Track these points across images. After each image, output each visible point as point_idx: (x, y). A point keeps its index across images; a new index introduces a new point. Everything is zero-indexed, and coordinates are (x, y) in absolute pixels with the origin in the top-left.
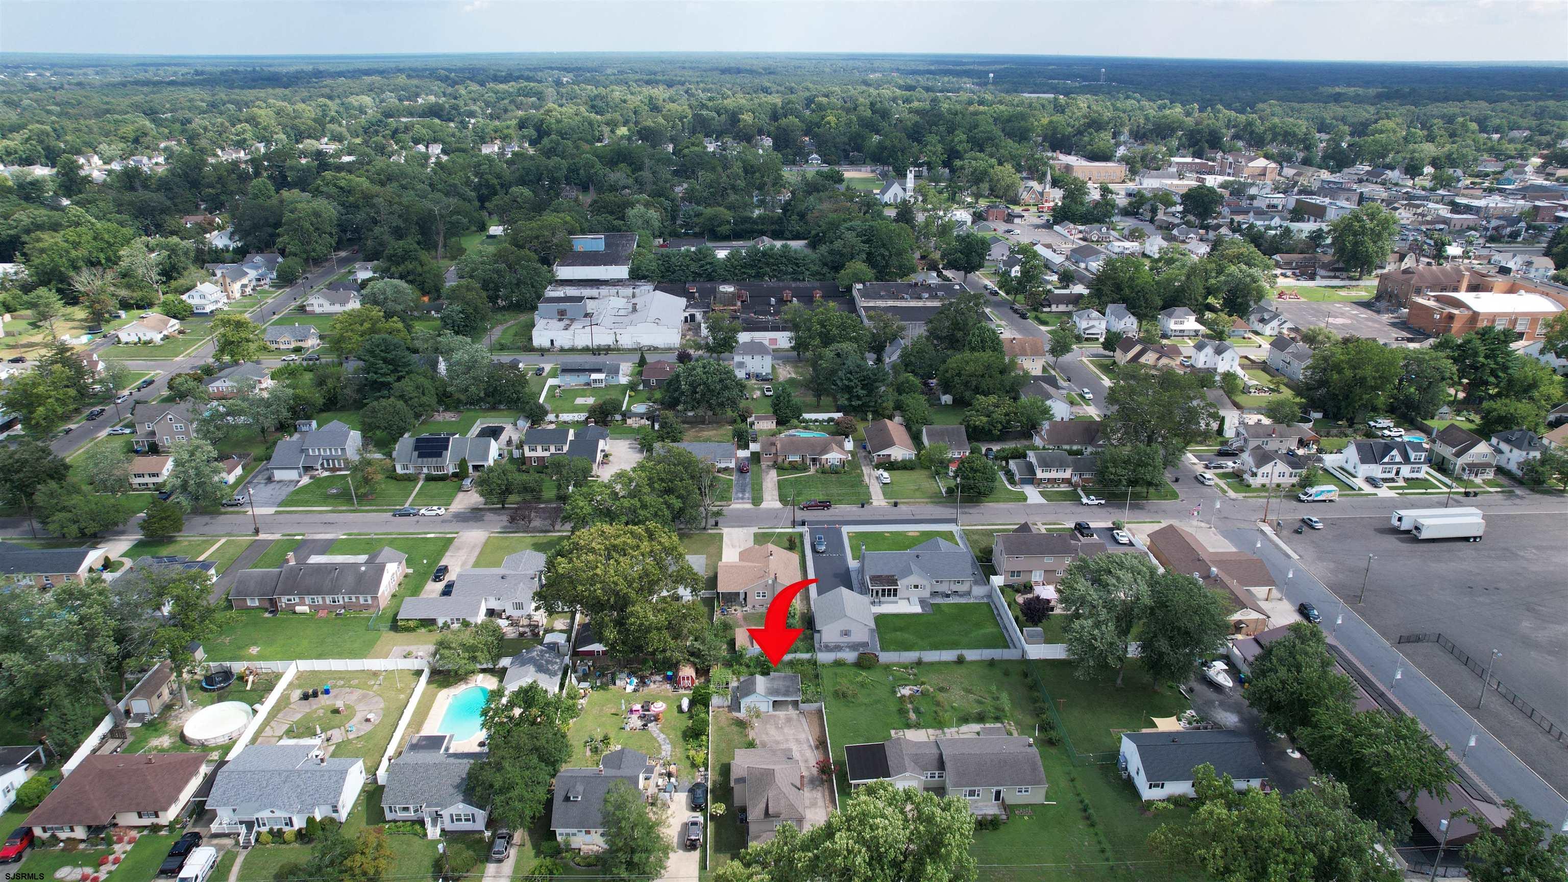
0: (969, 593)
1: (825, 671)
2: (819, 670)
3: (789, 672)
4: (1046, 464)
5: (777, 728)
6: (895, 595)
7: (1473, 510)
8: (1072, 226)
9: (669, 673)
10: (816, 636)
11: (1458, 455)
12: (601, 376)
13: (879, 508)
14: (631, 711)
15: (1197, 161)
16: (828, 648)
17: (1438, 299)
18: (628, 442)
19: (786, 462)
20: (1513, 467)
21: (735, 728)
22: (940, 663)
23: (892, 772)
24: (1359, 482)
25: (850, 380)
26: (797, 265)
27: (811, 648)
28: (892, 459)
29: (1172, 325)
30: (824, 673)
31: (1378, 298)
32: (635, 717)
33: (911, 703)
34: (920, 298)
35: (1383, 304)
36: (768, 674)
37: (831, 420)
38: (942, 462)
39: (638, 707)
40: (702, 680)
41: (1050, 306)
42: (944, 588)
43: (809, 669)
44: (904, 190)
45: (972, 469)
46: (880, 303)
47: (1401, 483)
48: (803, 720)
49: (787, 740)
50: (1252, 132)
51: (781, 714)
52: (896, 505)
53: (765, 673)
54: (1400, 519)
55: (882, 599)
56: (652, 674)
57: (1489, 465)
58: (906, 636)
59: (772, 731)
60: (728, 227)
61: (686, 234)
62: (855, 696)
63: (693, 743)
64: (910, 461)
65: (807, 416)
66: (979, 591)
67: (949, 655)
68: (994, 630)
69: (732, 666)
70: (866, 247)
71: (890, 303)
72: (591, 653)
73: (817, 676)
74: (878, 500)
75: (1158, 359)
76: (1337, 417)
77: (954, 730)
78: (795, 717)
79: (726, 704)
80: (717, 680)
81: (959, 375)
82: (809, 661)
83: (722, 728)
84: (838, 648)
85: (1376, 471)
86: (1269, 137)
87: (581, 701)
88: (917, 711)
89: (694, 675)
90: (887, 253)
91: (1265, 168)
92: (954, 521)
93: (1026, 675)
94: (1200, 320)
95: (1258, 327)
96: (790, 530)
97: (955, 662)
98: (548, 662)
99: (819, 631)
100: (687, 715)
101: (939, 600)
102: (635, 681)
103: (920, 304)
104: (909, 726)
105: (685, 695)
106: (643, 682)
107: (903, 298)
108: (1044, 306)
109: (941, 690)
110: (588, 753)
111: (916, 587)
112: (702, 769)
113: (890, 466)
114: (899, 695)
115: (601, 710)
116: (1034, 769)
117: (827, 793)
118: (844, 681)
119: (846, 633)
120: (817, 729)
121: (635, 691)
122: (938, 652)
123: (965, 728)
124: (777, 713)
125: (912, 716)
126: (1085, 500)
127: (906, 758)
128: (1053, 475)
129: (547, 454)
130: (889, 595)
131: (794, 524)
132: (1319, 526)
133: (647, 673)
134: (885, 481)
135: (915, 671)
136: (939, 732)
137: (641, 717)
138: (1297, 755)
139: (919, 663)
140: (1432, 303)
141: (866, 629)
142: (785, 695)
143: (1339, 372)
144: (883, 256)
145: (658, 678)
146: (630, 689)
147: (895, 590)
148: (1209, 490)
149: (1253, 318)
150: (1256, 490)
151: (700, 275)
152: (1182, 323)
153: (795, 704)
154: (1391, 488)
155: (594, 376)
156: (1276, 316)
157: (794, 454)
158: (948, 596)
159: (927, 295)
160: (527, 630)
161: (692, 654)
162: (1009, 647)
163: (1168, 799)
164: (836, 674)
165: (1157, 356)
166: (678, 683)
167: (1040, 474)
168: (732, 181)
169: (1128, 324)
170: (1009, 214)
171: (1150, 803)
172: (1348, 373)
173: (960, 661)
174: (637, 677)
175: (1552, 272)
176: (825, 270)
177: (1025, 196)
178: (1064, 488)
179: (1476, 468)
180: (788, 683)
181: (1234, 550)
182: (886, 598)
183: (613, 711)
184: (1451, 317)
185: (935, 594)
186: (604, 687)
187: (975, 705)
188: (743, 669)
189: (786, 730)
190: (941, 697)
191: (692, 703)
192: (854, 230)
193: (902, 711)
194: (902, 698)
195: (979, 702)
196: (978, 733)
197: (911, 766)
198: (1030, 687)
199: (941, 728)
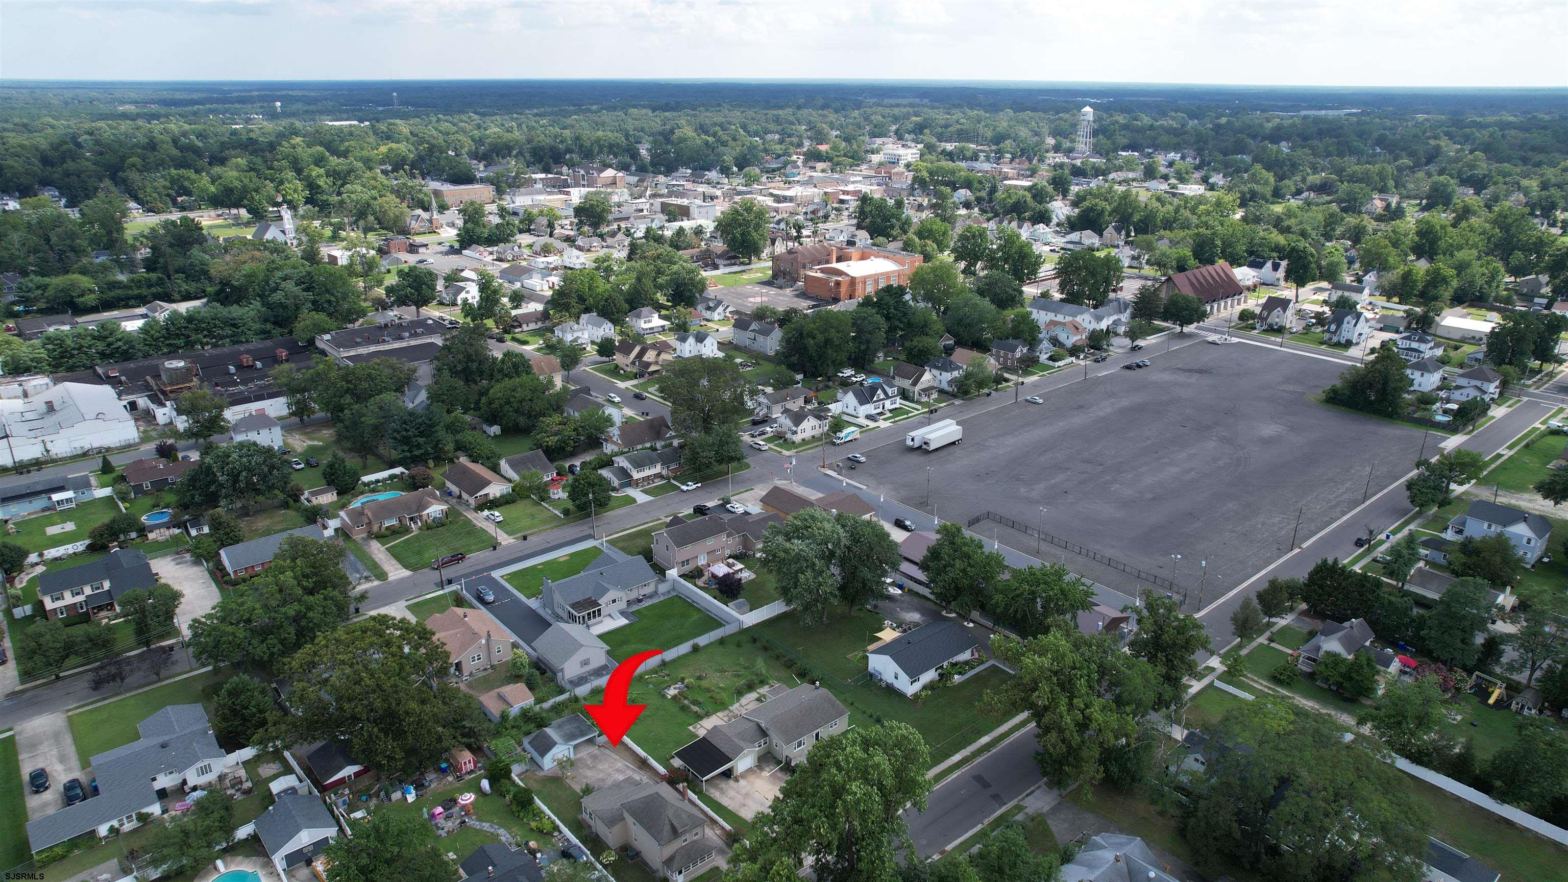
0: (655, 593)
1: (591, 703)
2: (585, 704)
4: (639, 464)
5: (589, 768)
6: (599, 615)
7: (949, 421)
8: (481, 248)
9: (441, 766)
11: (915, 384)
12: (69, 494)
13: (509, 547)
14: (434, 816)
15: (550, 176)
16: (577, 683)
17: (822, 271)
18: (169, 559)
19: (383, 530)
20: (945, 386)
21: (554, 785)
22: (679, 658)
23: (730, 756)
24: (862, 421)
25: (407, 431)
26: (234, 325)
27: (562, 689)
28: (491, 497)
29: (643, 325)
31: (775, 276)
32: (442, 820)
33: (686, 698)
34: (401, 338)
35: (780, 281)
36: (549, 724)
37: (392, 477)
38: (538, 488)
39: (438, 809)
41: (520, 326)
42: (634, 595)
44: (283, 232)
45: (589, 484)
46: (363, 351)
47: (889, 415)
48: (608, 752)
49: (607, 774)
50: (581, 146)
51: (587, 754)
52: (525, 538)
54: (913, 440)
55: (589, 623)
56: (423, 774)
57: (933, 388)
59: (589, 773)
60: (93, 296)
61: (27, 312)
63: (526, 816)
64: (509, 494)
65: (366, 479)
66: (663, 588)
67: (684, 648)
68: (700, 615)
70: (310, 296)
71: (373, 349)
72: (342, 781)
74: (505, 539)
75: (658, 355)
76: (814, 376)
77: (737, 705)
78: (599, 752)
79: (525, 769)
81: (508, 402)
82: (569, 700)
84: (586, 679)
85: (870, 409)
86: (596, 150)
88: (696, 703)
90: (333, 299)
91: (615, 177)
92: (591, 537)
93: (754, 640)
94: (661, 317)
95: (707, 314)
96: (441, 592)
97: (693, 652)
99: (557, 671)
101: (635, 608)
102: (411, 787)
103: (404, 344)
104: (699, 717)
106: (419, 786)
107: (384, 341)
108: (515, 327)
109: (699, 678)
111: (614, 601)
112: (556, 834)
113: (492, 504)
114: (670, 697)
116: (833, 704)
119: (586, 663)
120: (628, 753)
121: (418, 796)
122: (673, 650)
123: (744, 700)
124: (579, 755)
125: (695, 708)
126: (684, 488)
127: (734, 739)
128: (648, 472)
129: (80, 598)
130: (594, 617)
131: (441, 585)
132: (863, 459)
133: (418, 776)
134: (498, 519)
135: (667, 672)
136: (726, 712)
137: (450, 817)
138: (971, 625)
139: (664, 664)
140: (819, 275)
141: (601, 651)
142: (576, 737)
143: (814, 338)
144: (329, 302)
145: (432, 775)
146: (411, 797)
147: (599, 610)
148: (765, 454)
149: (700, 307)
150: (800, 445)
151: (111, 356)
152: (650, 321)
153: (591, 741)
154: (885, 420)
155: (56, 497)
156: (719, 303)
157: (390, 517)
158: (640, 601)
159: (407, 334)
160: (231, 790)
162: (723, 625)
163: (925, 688)
165: (655, 353)
166: (457, 771)
167: (636, 475)
168: (68, 242)
169: (607, 330)
170: (411, 245)
171: (915, 695)
172: (820, 338)
173: (696, 649)
174: (410, 784)
175: (870, 241)
176: (269, 326)
177: (414, 225)
178: (659, 482)
179: (927, 391)
181: (821, 495)
182: (593, 621)
184: (838, 284)
185: (629, 603)
187: (737, 679)
189: (600, 767)
190: (705, 683)
191: (493, 781)
192: (291, 278)
193: (684, 708)
194: (674, 697)
195: (738, 676)
196: (758, 700)
197: (742, 743)
198: (765, 649)
199: (726, 708)
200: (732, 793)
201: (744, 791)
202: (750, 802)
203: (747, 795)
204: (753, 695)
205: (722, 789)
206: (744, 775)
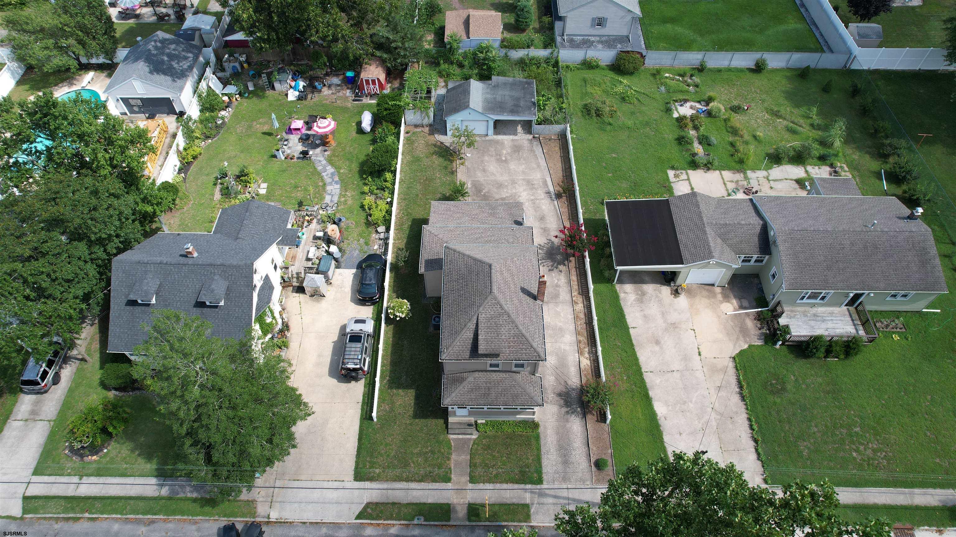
1: (569, 75)
2: (563, 73)
3: (519, 76)
5: (499, 160)
9: (350, 74)
10: (558, 25)
14: (290, 131)
16: (573, 44)
21: (437, 161)
22: (730, 70)
23: (685, 253)
27: (549, 43)
30: (568, 78)
32: (294, 138)
33: (696, 128)
36: (488, 78)
39: (298, 124)
40: (396, 84)
43: (549, 73)
48: (538, 150)
49: (514, 182)
51: (506, 139)
53: (485, 77)
56: (327, 74)
58: (679, 29)
59: (493, 167)
62: (612, 114)
63: (372, 183)
67: (743, 60)
68: (799, 26)
69: (438, 64)
73: (559, 83)
77: (761, 174)
78: (526, 144)
79: (426, 121)
80: (415, 85)
82: (547, 61)
83: (417, 160)
84: (586, 43)
87: (223, 113)
88: (704, 141)
89: (382, 77)
97: (751, 70)
98: (171, 57)
99: (560, 19)
100: (369, 137)
102: (301, 84)
104: (694, 165)
105: (368, 107)
106: (311, 87)
109: (736, 109)
110: (217, 196)
112: (381, 229)
114: (676, 115)
115: (250, 127)
116: (924, 262)
117: (574, 278)
118: (597, 91)
119: (600, 22)
120: (559, 165)
121: (300, 98)
122: (729, 55)
123: (777, 172)
124: (500, 137)
125: (698, 148)
127: (708, 230)
133: (320, 73)
135: (696, 79)
136: (739, 176)
137: (305, 139)
139: (701, 69)
141: (629, 18)
142: (513, 112)
145: (336, 80)
146: (292, 95)
153: (527, 126)
160: (171, 12)
161: (380, 46)
162: (823, 51)
164: (585, 81)
166: (361, 88)
173: (760, 68)
174: (305, 79)
180: (517, 94)
183: (266, 129)
186: (258, 93)
187: (787, 135)
188: (455, 70)
189: (512, 166)
190: (737, 120)
191: (376, 121)
193: (682, 141)
194: (681, 119)
195: (793, 132)
196: (800, 183)
197: (715, 243)
198: (864, 112)
199: (742, 170)
200: (653, 309)
201: (673, 317)
202: (668, 342)
203: (674, 327)
204: (798, 172)
205: (643, 294)
206: (690, 292)
